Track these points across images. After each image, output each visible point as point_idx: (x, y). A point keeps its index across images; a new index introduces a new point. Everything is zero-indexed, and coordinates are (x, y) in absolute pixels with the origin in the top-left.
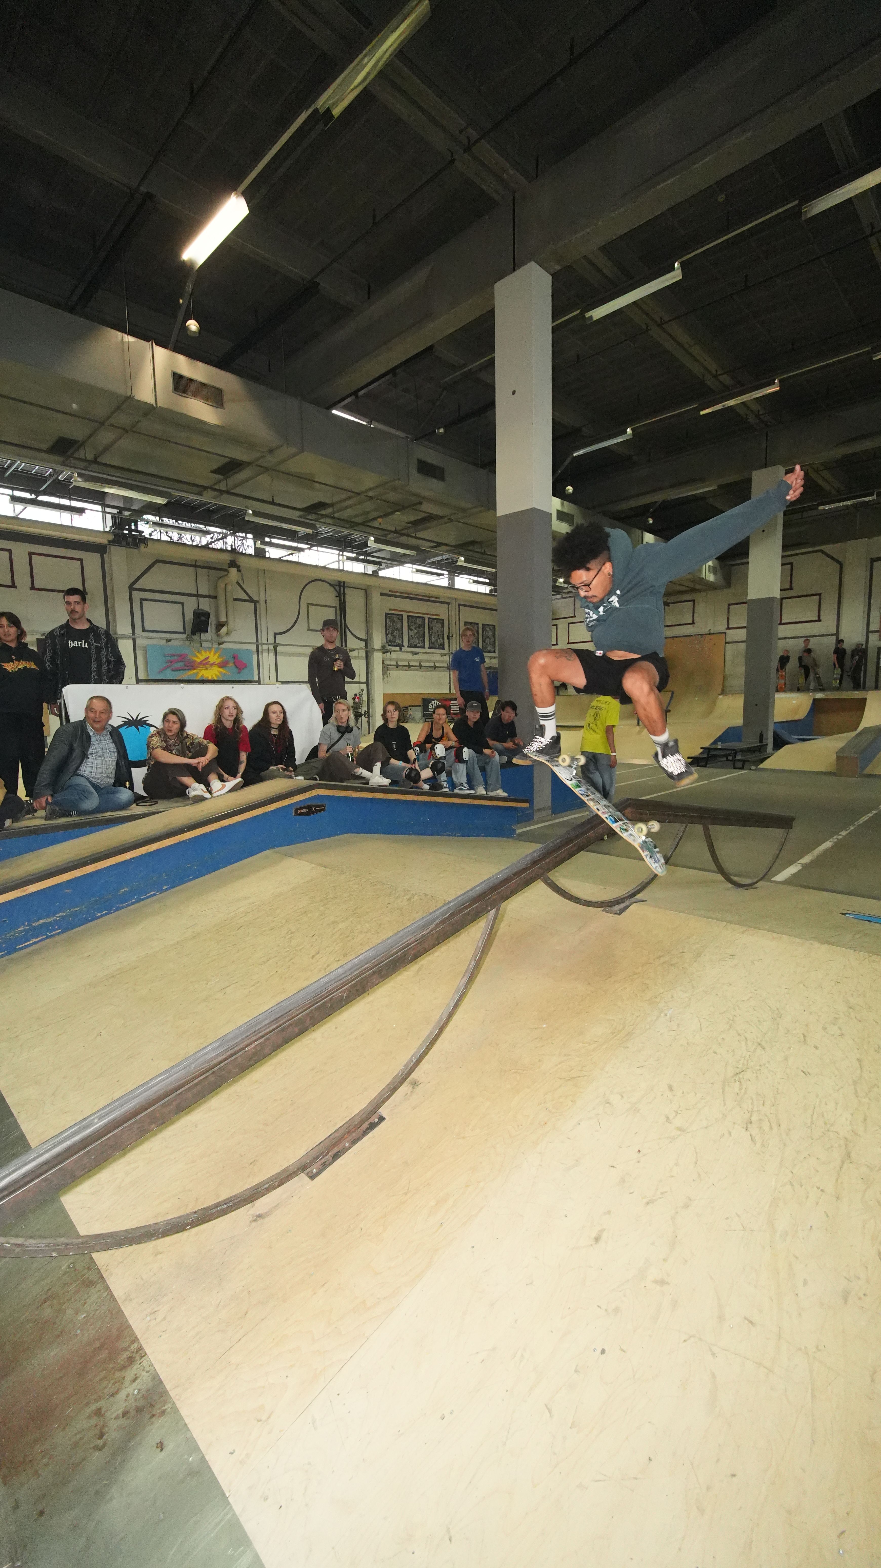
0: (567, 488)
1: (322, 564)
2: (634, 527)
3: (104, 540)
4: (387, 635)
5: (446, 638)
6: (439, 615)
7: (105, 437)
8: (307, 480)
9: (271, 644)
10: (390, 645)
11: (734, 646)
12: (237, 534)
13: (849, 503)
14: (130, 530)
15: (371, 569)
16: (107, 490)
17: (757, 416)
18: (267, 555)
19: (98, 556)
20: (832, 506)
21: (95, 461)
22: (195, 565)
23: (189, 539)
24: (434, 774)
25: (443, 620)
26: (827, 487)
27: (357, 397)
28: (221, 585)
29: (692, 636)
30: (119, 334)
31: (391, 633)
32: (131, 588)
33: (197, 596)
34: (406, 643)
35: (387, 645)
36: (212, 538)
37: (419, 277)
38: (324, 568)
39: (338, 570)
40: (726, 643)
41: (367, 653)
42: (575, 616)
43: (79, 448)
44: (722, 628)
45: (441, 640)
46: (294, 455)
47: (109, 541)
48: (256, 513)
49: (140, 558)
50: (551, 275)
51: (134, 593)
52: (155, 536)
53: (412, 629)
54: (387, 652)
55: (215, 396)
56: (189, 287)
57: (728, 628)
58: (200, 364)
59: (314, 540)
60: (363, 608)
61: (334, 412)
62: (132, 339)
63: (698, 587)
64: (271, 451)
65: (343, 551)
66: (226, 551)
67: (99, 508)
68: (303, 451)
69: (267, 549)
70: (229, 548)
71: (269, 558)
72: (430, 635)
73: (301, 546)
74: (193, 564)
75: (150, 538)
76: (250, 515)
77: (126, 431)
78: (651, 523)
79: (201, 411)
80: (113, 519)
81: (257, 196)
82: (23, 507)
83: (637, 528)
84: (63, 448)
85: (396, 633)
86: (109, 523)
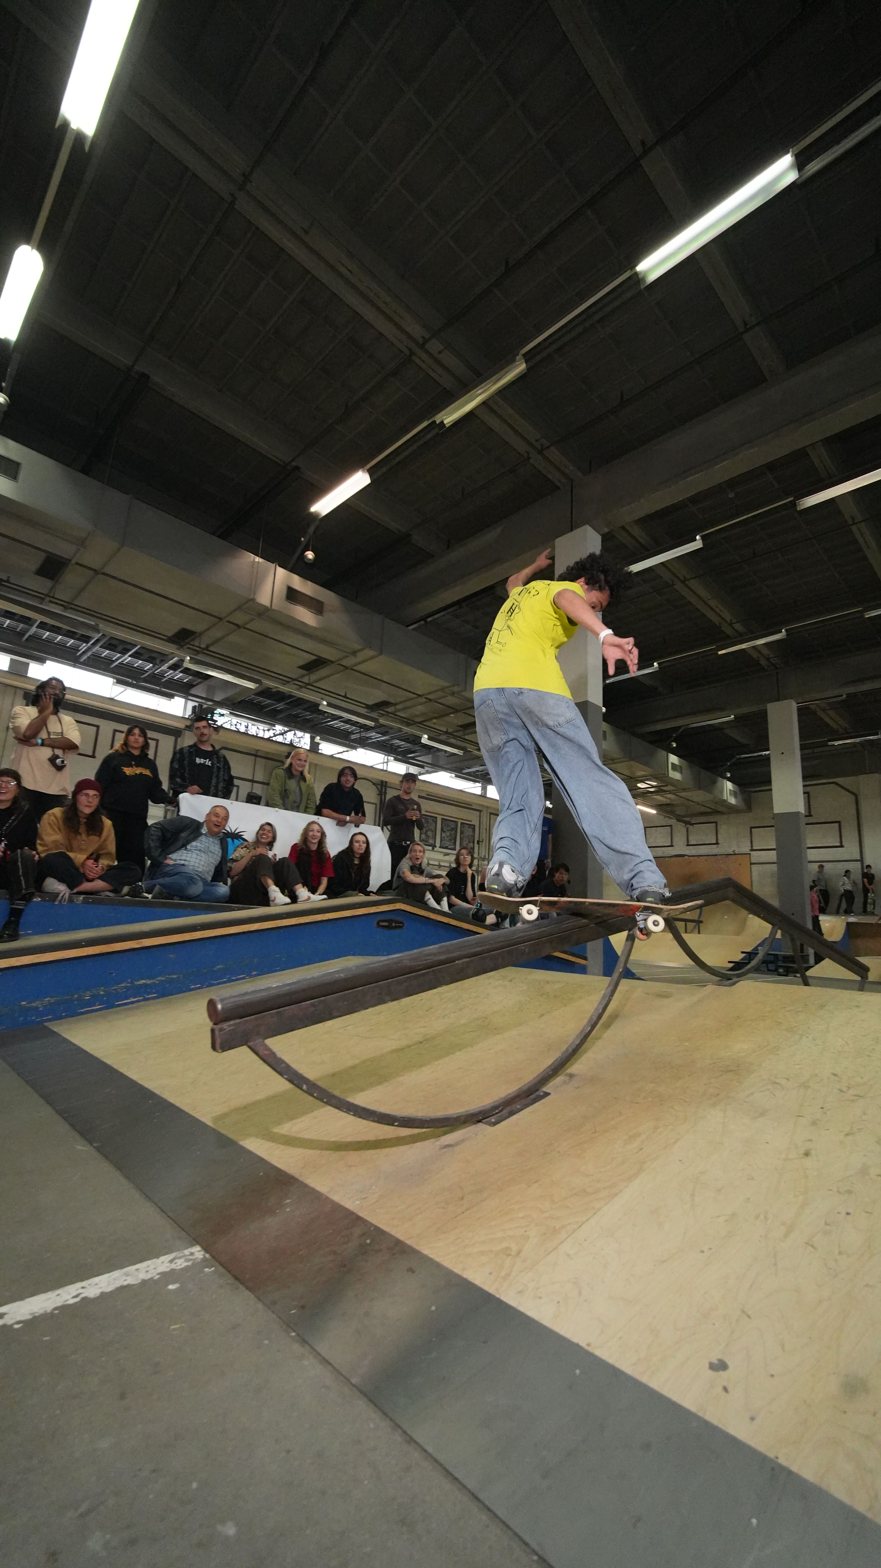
1: (369, 764)
2: (660, 748)
3: (181, 725)
5: (476, 842)
6: (471, 821)
7: (216, 633)
8: (378, 680)
11: (760, 867)
12: (301, 729)
13: (858, 740)
17: (768, 659)
18: (321, 751)
19: (173, 738)
20: (841, 742)
21: (206, 650)
22: (256, 754)
23: (254, 732)
24: (498, 920)
25: (474, 825)
26: (835, 726)
27: (426, 622)
29: (717, 855)
30: (253, 556)
33: (253, 781)
34: (438, 844)
36: (274, 733)
37: (492, 535)
38: (371, 768)
39: (383, 770)
40: (751, 864)
43: (196, 638)
44: (746, 849)
45: (472, 844)
46: (373, 658)
47: (187, 726)
48: (330, 705)
50: (601, 535)
52: (227, 726)
53: (444, 832)
55: (317, 607)
56: (311, 530)
57: (752, 850)
58: (310, 583)
59: (363, 743)
62: (261, 560)
63: (720, 809)
64: (354, 653)
65: (387, 754)
66: (286, 744)
67: (184, 697)
68: (381, 655)
69: (322, 746)
71: (321, 754)
72: (461, 839)
73: (356, 745)
74: (254, 753)
75: (221, 727)
76: (324, 705)
77: (238, 626)
78: (675, 745)
79: (305, 615)
80: (194, 708)
81: (379, 473)
82: (123, 689)
83: (663, 749)
84: (182, 638)
85: (429, 833)
86: (189, 712)
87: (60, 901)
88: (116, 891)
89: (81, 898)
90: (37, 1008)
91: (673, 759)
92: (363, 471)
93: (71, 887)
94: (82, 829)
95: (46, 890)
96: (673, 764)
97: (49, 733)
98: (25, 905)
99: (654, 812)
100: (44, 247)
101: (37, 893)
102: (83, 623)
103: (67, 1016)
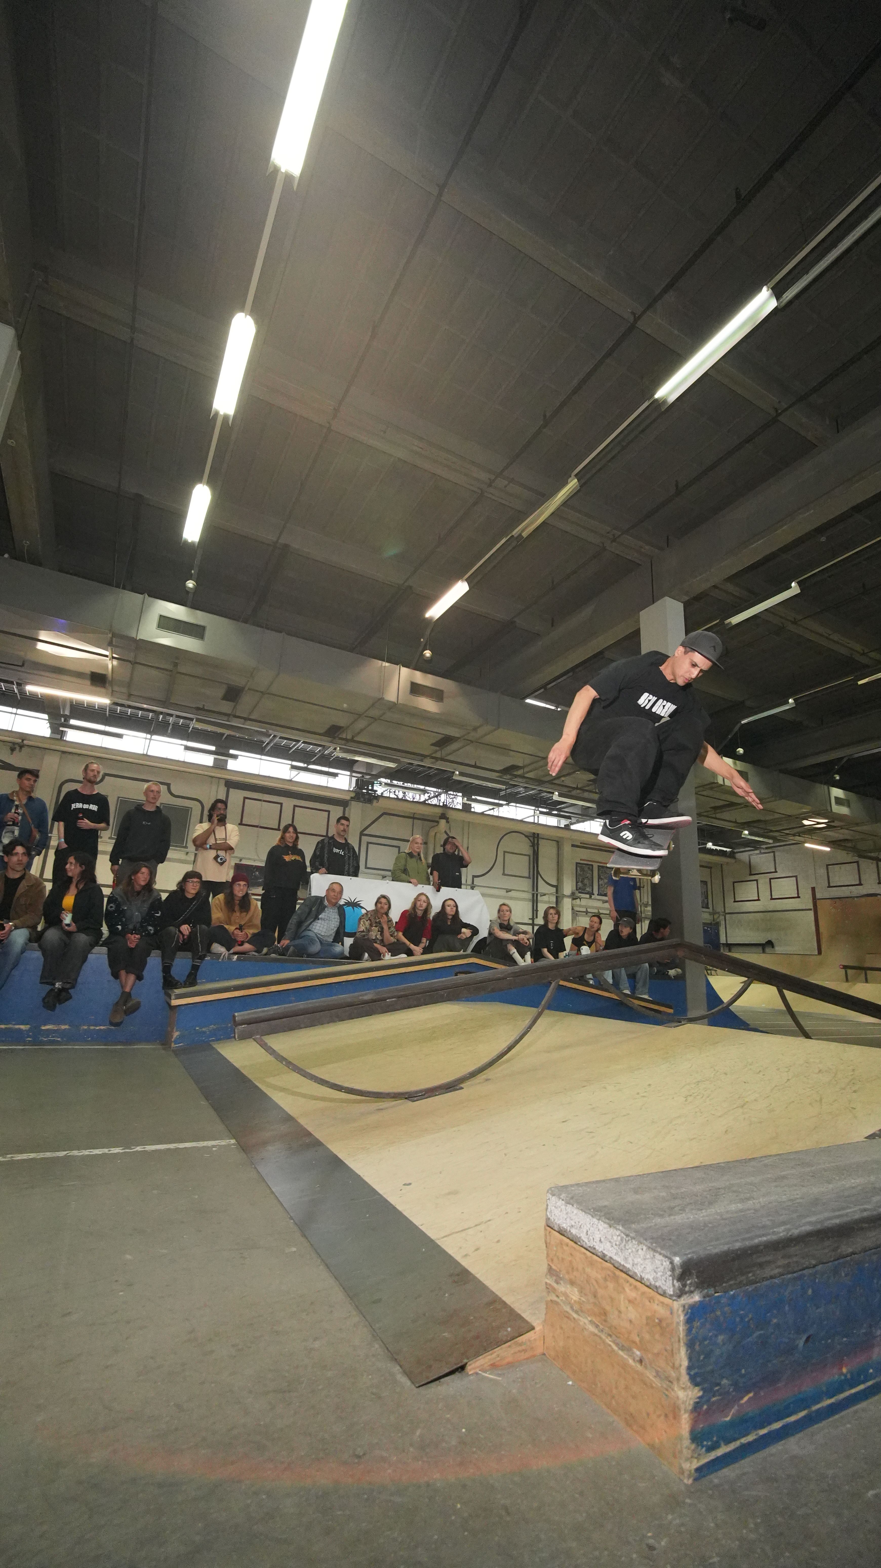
0: (738, 750)
1: (520, 818)
3: (347, 797)
4: (577, 882)
7: (361, 724)
8: (504, 749)
9: (469, 885)
10: (580, 893)
12: (449, 792)
14: (368, 789)
15: (563, 822)
16: (357, 758)
18: (473, 810)
21: (352, 740)
22: (413, 817)
23: (411, 797)
27: (546, 689)
28: (432, 834)
30: (380, 662)
31: (582, 882)
32: (362, 834)
34: (596, 891)
35: (577, 892)
36: (429, 796)
37: (587, 612)
38: (522, 821)
39: (534, 823)
41: (557, 897)
42: (776, 872)
43: (343, 731)
46: (493, 731)
47: (352, 798)
48: (461, 774)
49: (372, 811)
50: (683, 603)
51: (363, 838)
52: (386, 794)
54: (577, 899)
55: (437, 695)
56: (428, 632)
58: (430, 676)
59: (512, 798)
60: (555, 857)
61: (528, 701)
62: (387, 664)
64: (475, 729)
65: (538, 807)
66: (439, 806)
67: (348, 773)
68: (500, 729)
69: (473, 805)
70: (441, 804)
71: (474, 812)
73: (501, 802)
74: (412, 816)
75: (382, 796)
76: (456, 774)
77: (376, 720)
78: (838, 778)
79: (427, 704)
80: (357, 781)
81: (476, 581)
82: (297, 773)
83: (821, 783)
84: (333, 732)
85: (586, 881)
86: (354, 784)
87: (223, 959)
88: (259, 951)
89: (236, 957)
90: (204, 1032)
91: (837, 792)
92: (463, 581)
93: (228, 950)
94: (237, 908)
95: (213, 951)
96: (836, 798)
97: (216, 839)
98: (201, 963)
99: (828, 849)
100: (211, 483)
101: (208, 954)
102: (257, 731)
103: (224, 1039)
